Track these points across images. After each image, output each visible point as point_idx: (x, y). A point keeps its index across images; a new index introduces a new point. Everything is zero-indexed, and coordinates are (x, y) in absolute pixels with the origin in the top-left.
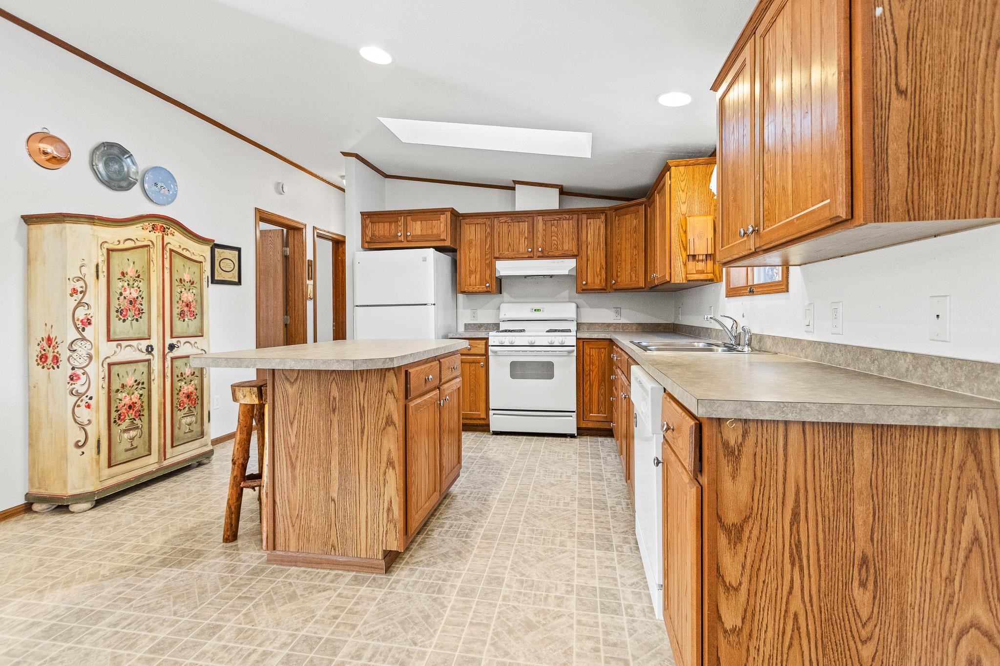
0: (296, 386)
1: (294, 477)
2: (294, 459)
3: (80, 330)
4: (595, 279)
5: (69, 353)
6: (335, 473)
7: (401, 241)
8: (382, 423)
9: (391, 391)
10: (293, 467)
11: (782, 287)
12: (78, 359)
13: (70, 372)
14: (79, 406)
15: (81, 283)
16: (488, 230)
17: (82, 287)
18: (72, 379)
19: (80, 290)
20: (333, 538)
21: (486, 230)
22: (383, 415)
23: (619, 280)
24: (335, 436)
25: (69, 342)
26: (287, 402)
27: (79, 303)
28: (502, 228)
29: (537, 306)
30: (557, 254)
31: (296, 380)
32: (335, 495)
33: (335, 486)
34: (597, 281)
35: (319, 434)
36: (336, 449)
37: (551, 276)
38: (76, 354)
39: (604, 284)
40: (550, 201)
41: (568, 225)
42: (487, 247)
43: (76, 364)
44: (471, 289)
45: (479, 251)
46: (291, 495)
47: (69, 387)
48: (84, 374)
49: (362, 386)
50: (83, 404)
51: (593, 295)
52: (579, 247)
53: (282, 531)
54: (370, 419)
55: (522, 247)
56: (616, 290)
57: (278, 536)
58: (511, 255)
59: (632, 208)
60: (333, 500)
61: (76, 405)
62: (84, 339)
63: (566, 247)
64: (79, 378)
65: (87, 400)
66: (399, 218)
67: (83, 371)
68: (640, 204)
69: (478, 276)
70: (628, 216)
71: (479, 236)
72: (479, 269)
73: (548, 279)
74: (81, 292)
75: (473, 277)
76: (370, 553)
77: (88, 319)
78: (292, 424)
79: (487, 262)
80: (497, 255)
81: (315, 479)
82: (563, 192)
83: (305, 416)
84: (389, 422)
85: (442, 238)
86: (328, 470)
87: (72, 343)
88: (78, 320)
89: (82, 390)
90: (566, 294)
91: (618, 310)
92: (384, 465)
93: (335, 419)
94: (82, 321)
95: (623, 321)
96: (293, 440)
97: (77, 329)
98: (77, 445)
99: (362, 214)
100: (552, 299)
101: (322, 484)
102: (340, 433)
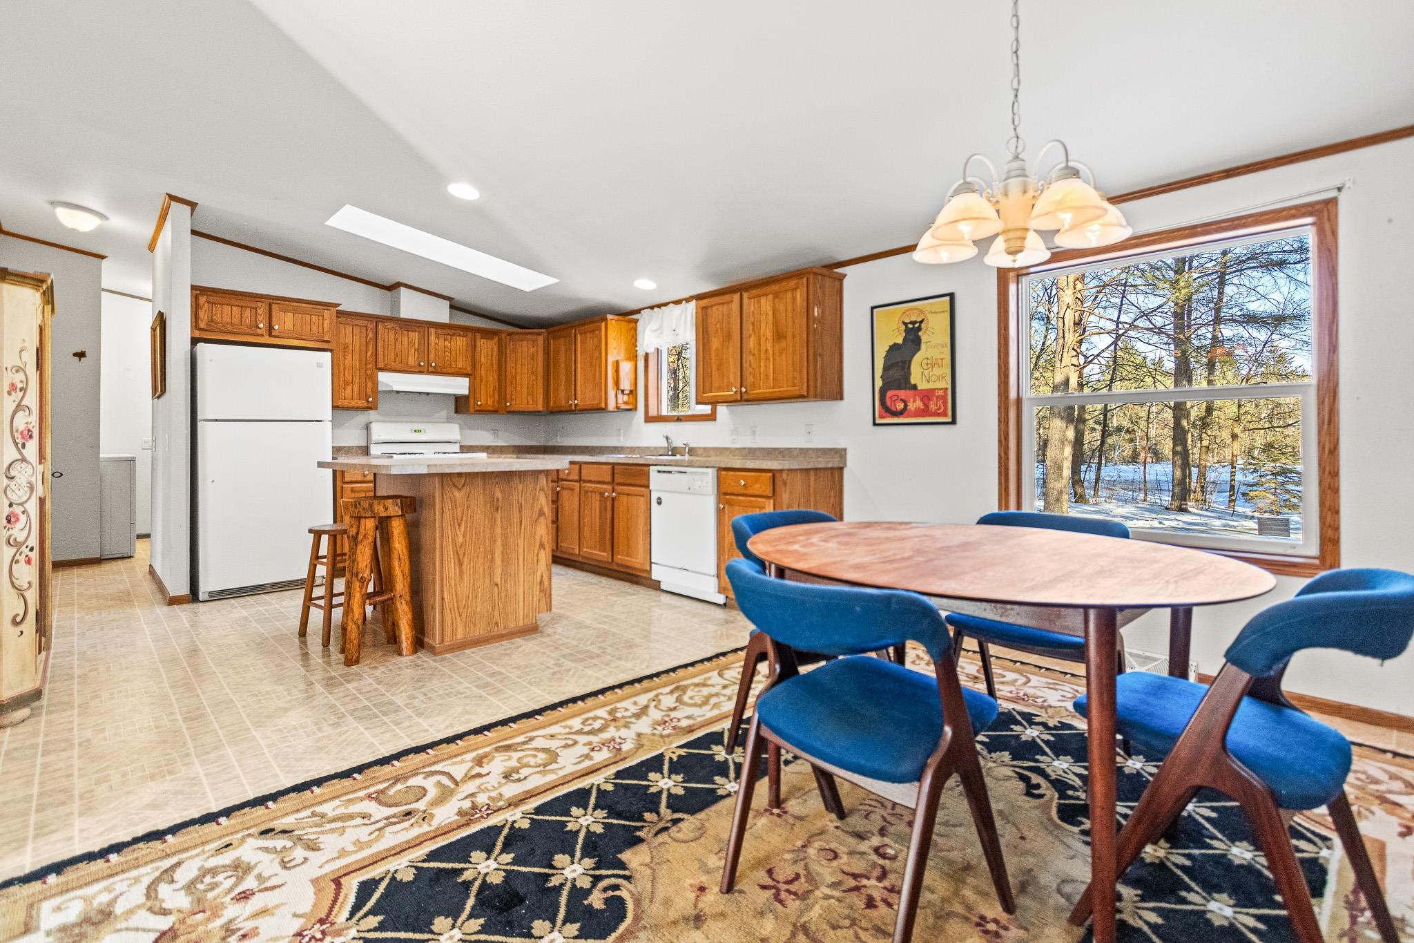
0: (463, 491)
1: (461, 572)
2: (461, 557)
3: (20, 446)
4: (486, 399)
5: (6, 481)
6: (498, 561)
7: (262, 335)
8: (535, 515)
9: (542, 490)
10: (461, 563)
11: (712, 417)
12: (17, 491)
13: (7, 511)
14: (17, 562)
15: (21, 376)
16: (371, 335)
17: (22, 382)
18: (9, 521)
19: (20, 385)
20: (497, 616)
21: (367, 336)
22: (536, 509)
23: (513, 403)
24: (498, 530)
25: (5, 466)
26: (454, 507)
27: (19, 405)
28: (387, 335)
29: (418, 427)
30: (450, 371)
31: (464, 486)
32: (498, 580)
33: (498, 572)
34: (490, 402)
35: (484, 531)
36: (499, 542)
37: (428, 394)
38: (14, 483)
39: (496, 405)
40: (439, 313)
41: (460, 343)
42: (369, 354)
43: (15, 499)
44: (346, 404)
45: (357, 356)
46: (459, 589)
47: (6, 533)
48: (23, 513)
49: (520, 487)
50: (22, 559)
51: (486, 417)
52: (474, 365)
53: (450, 623)
54: (527, 513)
55: (412, 360)
56: (509, 412)
57: (445, 629)
58: (400, 367)
59: (529, 337)
60: (497, 585)
61: (14, 561)
62: (23, 460)
63: (460, 365)
64: (18, 519)
65: (26, 551)
66: (259, 304)
67: (22, 509)
68: (539, 334)
69: (356, 389)
70: (524, 343)
71: (358, 341)
72: (357, 380)
73: (424, 396)
74: (21, 389)
75: (349, 389)
76: (526, 620)
77: (29, 431)
78: (459, 525)
79: (369, 372)
80: (381, 365)
81: (481, 570)
82: (455, 307)
83: (472, 517)
84: (541, 513)
85: (326, 338)
86: (493, 560)
87: (10, 465)
88: (17, 431)
89: (21, 538)
90: (444, 413)
91: (495, 432)
92: (537, 548)
93: (498, 516)
94: (22, 433)
95: (500, 443)
96: (461, 539)
97: (16, 444)
98: (15, 623)
99: (193, 288)
100: (428, 417)
101: (487, 573)
102: (502, 527)
